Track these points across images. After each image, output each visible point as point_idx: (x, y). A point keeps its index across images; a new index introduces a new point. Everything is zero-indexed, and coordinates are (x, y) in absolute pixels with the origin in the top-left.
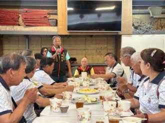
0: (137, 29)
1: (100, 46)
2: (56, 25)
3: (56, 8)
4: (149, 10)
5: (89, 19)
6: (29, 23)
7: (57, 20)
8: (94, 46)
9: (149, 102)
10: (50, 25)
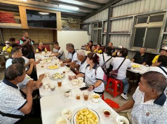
1: (46, 34)
2: (20, 22)
4: (68, 19)
7: (20, 20)
8: (43, 34)
9: (92, 77)
10: (16, 23)
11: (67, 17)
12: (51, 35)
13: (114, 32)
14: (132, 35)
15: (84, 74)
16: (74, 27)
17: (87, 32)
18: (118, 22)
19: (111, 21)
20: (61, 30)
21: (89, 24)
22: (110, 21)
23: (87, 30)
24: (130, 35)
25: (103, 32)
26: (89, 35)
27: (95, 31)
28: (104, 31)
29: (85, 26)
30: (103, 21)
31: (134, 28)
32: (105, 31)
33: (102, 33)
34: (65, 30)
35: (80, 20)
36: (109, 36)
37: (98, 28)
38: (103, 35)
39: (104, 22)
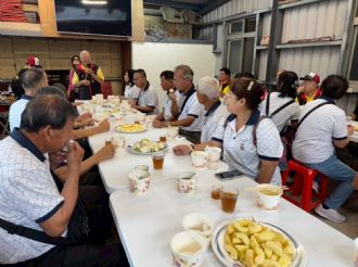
0: (150, 35)
1: (101, 54)
2: (38, 20)
4: (160, 11)
7: (37, 14)
9: (242, 148)
10: (27, 21)
11: (158, 8)
12: (116, 56)
13: (290, 42)
14: (347, 46)
15: (221, 141)
16: (175, 34)
17: (211, 47)
18: (303, 12)
19: (283, 11)
20: (141, 41)
21: (217, 24)
22: (278, 13)
23: (212, 41)
24: (340, 46)
25: (259, 44)
26: (217, 53)
28: (262, 42)
29: (207, 32)
30: (258, 12)
31: (351, 27)
32: (265, 41)
33: (256, 48)
34: (152, 41)
35: (193, 14)
38: (259, 52)
39: (262, 15)
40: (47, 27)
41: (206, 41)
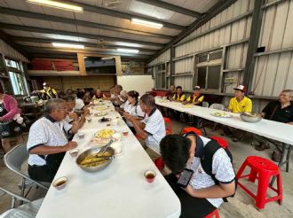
0: (124, 72)
1: (106, 81)
2: (78, 69)
3: (77, 59)
4: (129, 62)
5: (98, 64)
6: (59, 68)
7: (78, 67)
8: (103, 81)
10: (74, 70)
13: (178, 74)
14: (194, 75)
17: (151, 76)
18: (181, 62)
19: (174, 62)
21: (153, 67)
22: (172, 63)
23: (151, 74)
24: (192, 75)
25: (167, 75)
26: (153, 79)
27: (159, 74)
29: (150, 70)
30: (166, 62)
31: (195, 68)
32: (169, 74)
34: (125, 75)
35: (143, 63)
36: (173, 79)
37: (162, 71)
38: (167, 78)
40: (82, 72)
41: (149, 74)
